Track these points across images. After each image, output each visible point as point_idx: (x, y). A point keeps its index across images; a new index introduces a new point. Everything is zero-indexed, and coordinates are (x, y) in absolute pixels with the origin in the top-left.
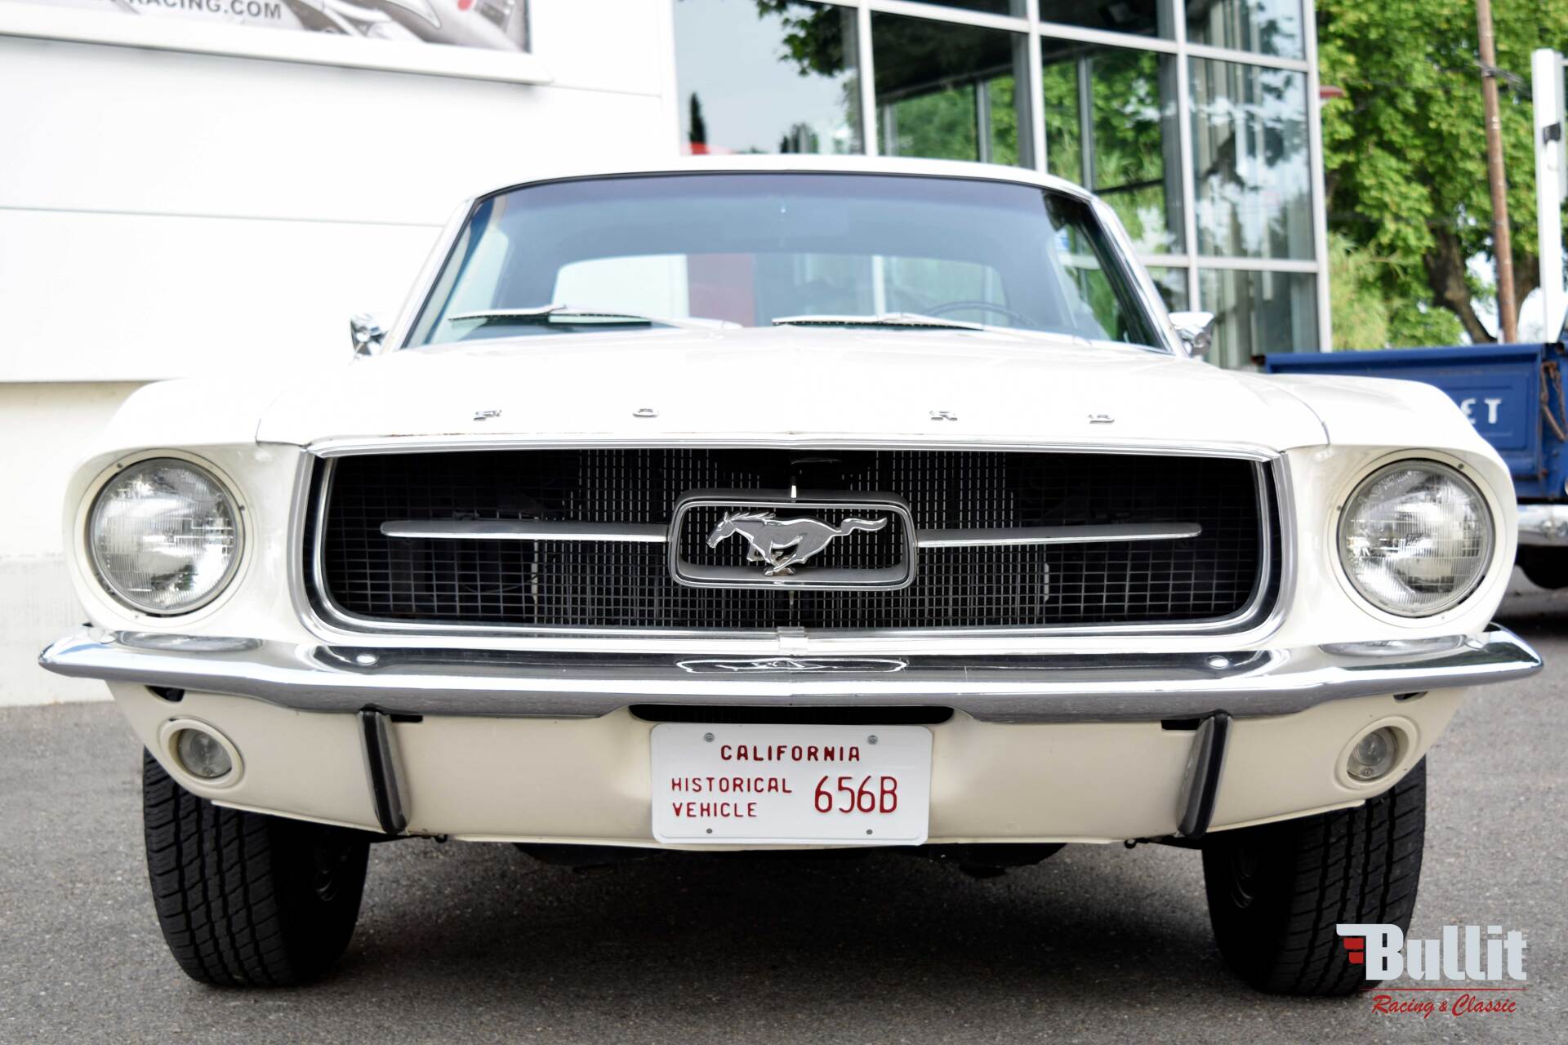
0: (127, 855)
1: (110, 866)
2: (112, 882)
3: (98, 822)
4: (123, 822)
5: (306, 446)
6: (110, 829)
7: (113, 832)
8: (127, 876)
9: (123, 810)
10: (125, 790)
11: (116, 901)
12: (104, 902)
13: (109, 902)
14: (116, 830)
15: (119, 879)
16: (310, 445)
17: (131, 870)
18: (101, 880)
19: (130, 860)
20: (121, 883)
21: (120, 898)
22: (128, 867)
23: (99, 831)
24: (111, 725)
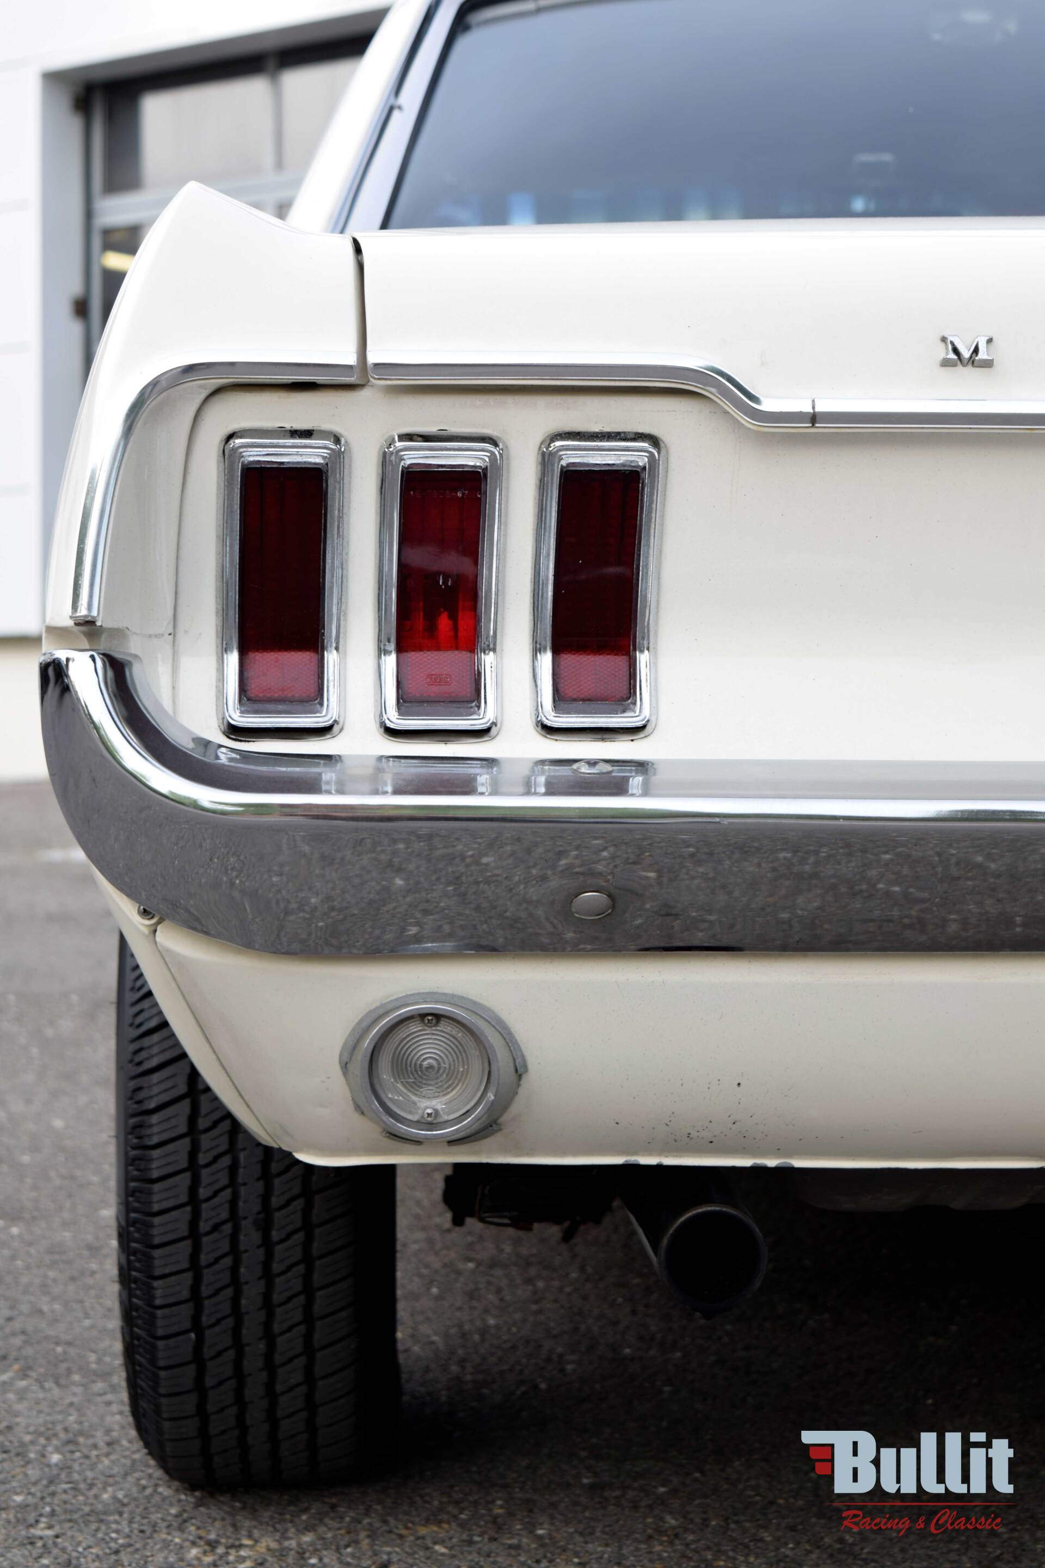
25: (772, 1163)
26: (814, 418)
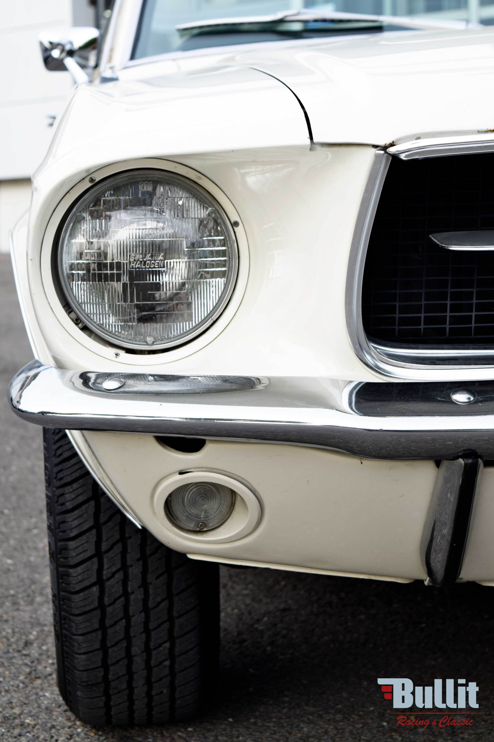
5: (385, 148)
16: (392, 145)
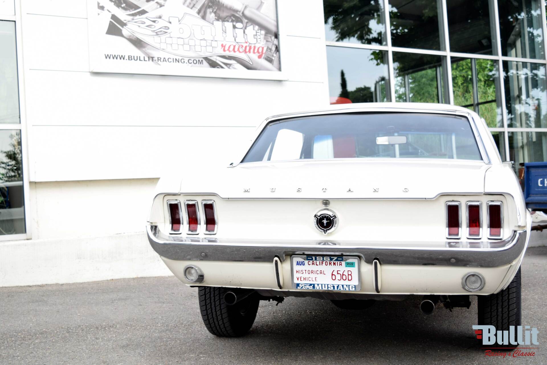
0: (161, 319)
1: (157, 322)
2: (158, 326)
3: (152, 310)
4: (159, 311)
6: (156, 312)
7: (156, 313)
8: (161, 325)
9: (159, 307)
10: (159, 302)
11: (159, 331)
12: (156, 331)
13: (157, 331)
14: (158, 313)
15: (159, 325)
17: (163, 323)
18: (154, 325)
19: (162, 320)
20: (160, 326)
21: (160, 330)
22: (162, 322)
23: (153, 313)
24: (154, 284)
25: (238, 287)
26: (228, 198)
